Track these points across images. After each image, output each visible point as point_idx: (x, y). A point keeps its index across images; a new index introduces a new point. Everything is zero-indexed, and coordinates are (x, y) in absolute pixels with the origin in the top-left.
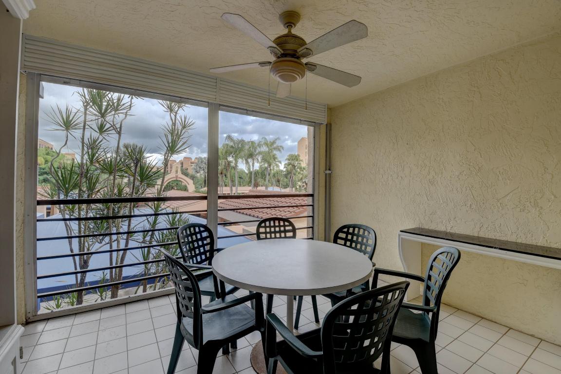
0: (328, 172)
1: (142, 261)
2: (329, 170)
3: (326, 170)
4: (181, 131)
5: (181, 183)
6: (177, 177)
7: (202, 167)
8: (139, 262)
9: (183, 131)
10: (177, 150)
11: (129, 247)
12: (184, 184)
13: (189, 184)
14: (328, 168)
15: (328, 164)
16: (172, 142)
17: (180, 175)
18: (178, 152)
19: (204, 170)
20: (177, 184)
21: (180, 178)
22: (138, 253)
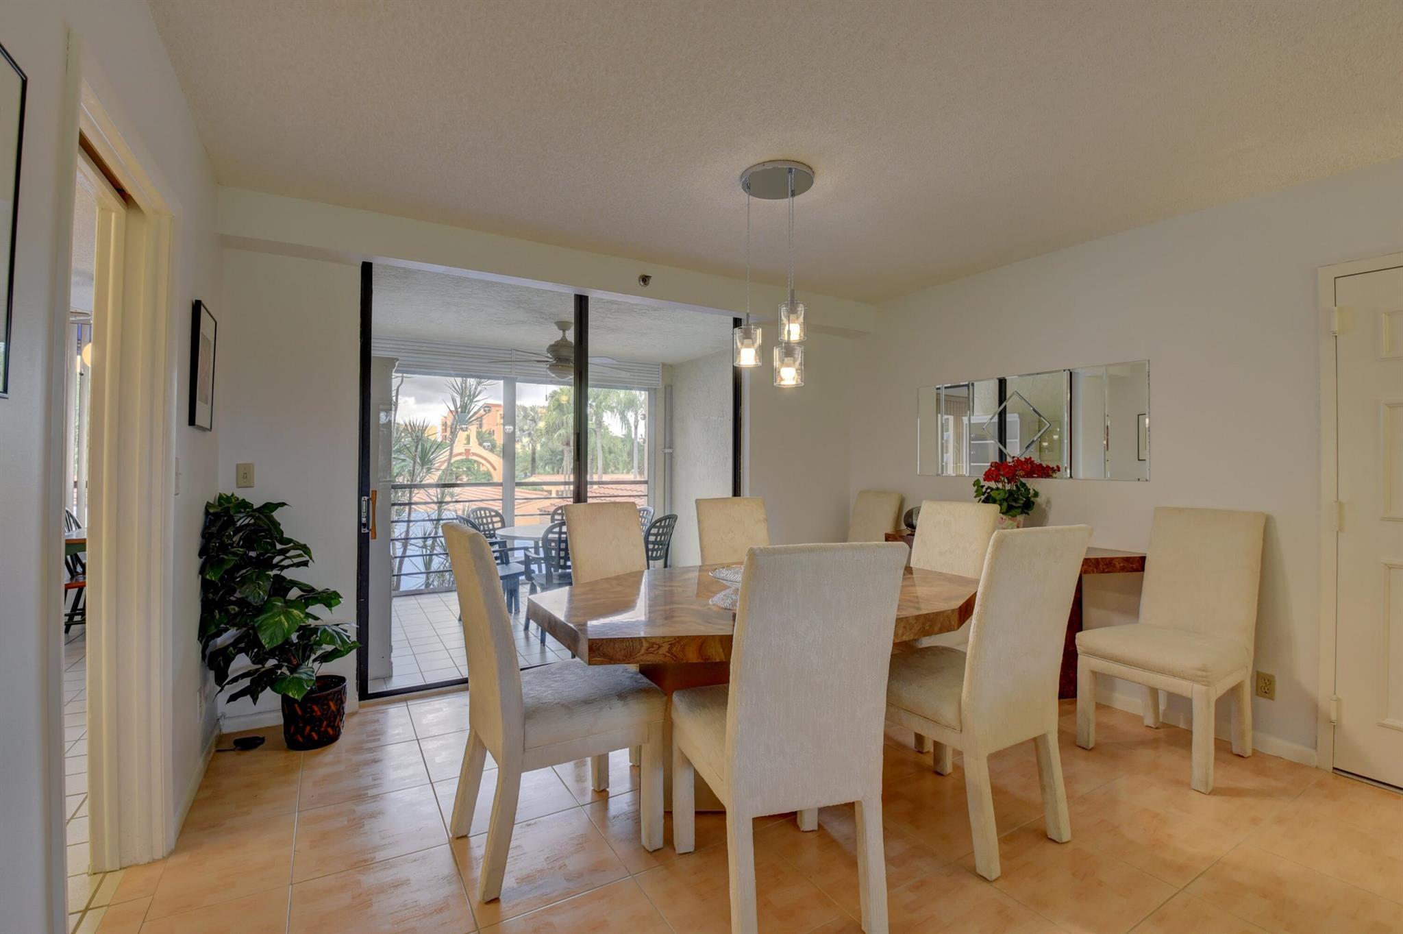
0: (668, 451)
1: (423, 570)
2: (670, 448)
3: (665, 448)
4: (476, 389)
5: (478, 466)
6: (467, 451)
7: (526, 427)
8: (419, 571)
9: (479, 388)
10: (470, 418)
11: (407, 554)
12: (482, 468)
13: (495, 469)
14: (667, 445)
15: (668, 439)
16: (461, 407)
17: (474, 447)
18: (470, 422)
19: (530, 434)
20: (469, 469)
21: (474, 454)
22: (419, 562)
